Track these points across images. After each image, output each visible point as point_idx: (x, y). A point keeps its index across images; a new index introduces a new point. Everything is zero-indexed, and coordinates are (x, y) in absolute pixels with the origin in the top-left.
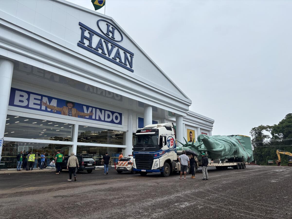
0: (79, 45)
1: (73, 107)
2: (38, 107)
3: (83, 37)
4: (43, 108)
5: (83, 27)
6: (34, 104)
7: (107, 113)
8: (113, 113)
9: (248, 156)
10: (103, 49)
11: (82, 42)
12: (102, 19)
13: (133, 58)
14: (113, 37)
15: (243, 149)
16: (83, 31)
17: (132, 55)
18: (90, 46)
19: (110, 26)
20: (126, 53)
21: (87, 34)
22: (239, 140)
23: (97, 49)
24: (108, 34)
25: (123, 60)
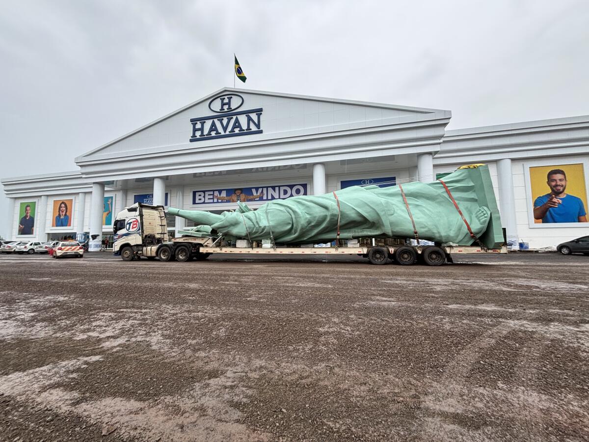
0: (191, 141)
1: (241, 193)
2: (212, 201)
3: (195, 130)
4: (215, 200)
5: (194, 121)
6: (209, 199)
7: (282, 189)
8: (291, 187)
9: (469, 229)
10: (216, 129)
11: (194, 136)
12: (214, 98)
13: (261, 114)
14: (229, 108)
15: (457, 208)
16: (194, 125)
17: (259, 112)
18: (202, 135)
19: (224, 98)
20: (250, 114)
21: (199, 126)
22: (447, 185)
23: (209, 134)
24: (222, 109)
25: (245, 127)
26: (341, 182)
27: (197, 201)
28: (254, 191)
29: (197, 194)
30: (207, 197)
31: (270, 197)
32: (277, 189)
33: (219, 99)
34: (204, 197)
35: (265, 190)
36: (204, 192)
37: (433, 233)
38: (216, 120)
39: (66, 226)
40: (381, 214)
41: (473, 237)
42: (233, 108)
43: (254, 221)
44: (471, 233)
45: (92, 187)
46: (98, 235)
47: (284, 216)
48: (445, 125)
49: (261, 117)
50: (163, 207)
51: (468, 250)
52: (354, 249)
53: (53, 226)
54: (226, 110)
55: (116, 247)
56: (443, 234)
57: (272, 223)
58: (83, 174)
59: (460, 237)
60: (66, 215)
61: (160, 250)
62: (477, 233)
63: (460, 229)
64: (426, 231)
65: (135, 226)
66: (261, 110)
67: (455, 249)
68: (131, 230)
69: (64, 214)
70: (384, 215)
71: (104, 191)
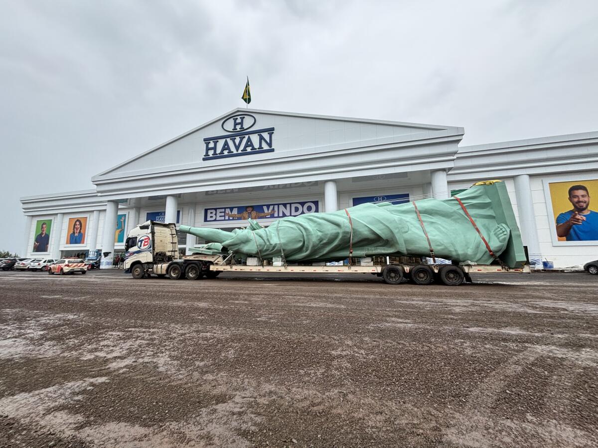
0: (204, 159)
1: (252, 211)
2: (223, 218)
3: (208, 149)
4: (227, 218)
5: (207, 141)
6: (220, 216)
7: (293, 206)
8: (303, 204)
9: (488, 247)
10: (228, 148)
11: (207, 154)
12: (227, 118)
13: (273, 133)
14: (242, 128)
15: (474, 225)
16: (207, 144)
17: (271, 131)
18: (215, 153)
19: (237, 119)
20: (261, 133)
21: (211, 145)
22: (463, 202)
23: (222, 152)
24: (235, 129)
25: (256, 146)
26: (354, 199)
27: (209, 219)
28: (265, 208)
29: (209, 212)
30: (219, 214)
31: (281, 215)
32: (288, 206)
33: (232, 119)
34: (216, 214)
35: (276, 207)
36: (216, 209)
37: (450, 251)
38: (228, 140)
39: (80, 243)
40: (395, 231)
41: (492, 255)
42: (245, 128)
43: (265, 238)
44: (490, 251)
45: (105, 205)
46: (110, 253)
47: (296, 233)
48: (458, 141)
49: (273, 136)
50: (174, 224)
51: (487, 269)
52: (367, 268)
53: (67, 243)
54: (238, 130)
55: (127, 264)
56: (460, 252)
57: (283, 241)
58: (98, 192)
59: (479, 256)
60: (80, 232)
61: (170, 269)
62: (497, 252)
63: (478, 247)
64: (443, 249)
65: (146, 244)
66: (273, 129)
67: (473, 267)
68: (142, 247)
69: (78, 231)
70: (398, 232)
71: (117, 209)
